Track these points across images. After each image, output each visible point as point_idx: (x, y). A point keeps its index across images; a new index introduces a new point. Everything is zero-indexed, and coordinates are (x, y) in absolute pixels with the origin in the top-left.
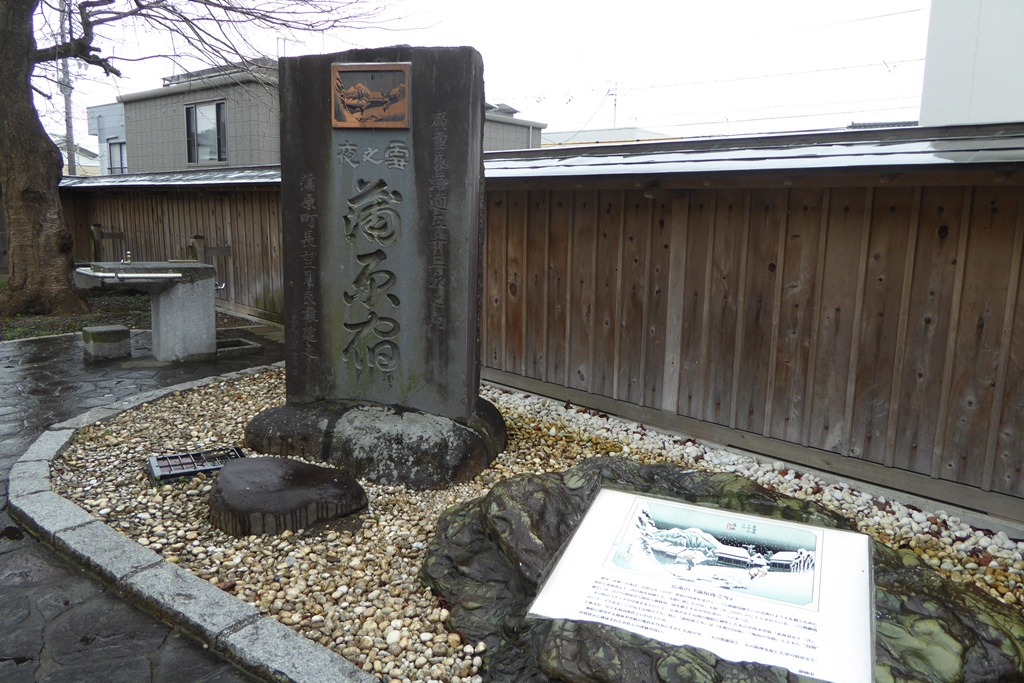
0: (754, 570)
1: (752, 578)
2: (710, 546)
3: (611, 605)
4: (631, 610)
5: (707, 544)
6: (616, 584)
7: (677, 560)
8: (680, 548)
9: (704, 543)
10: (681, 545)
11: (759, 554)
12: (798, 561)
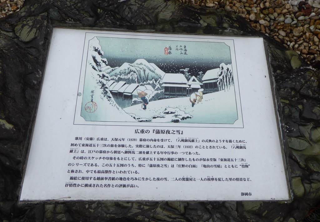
0: (193, 96)
1: (193, 105)
2: (156, 77)
3: (90, 168)
4: (108, 168)
5: (153, 75)
6: (89, 142)
7: (134, 99)
8: (134, 86)
9: (151, 74)
10: (133, 81)
11: (194, 77)
12: (221, 77)
